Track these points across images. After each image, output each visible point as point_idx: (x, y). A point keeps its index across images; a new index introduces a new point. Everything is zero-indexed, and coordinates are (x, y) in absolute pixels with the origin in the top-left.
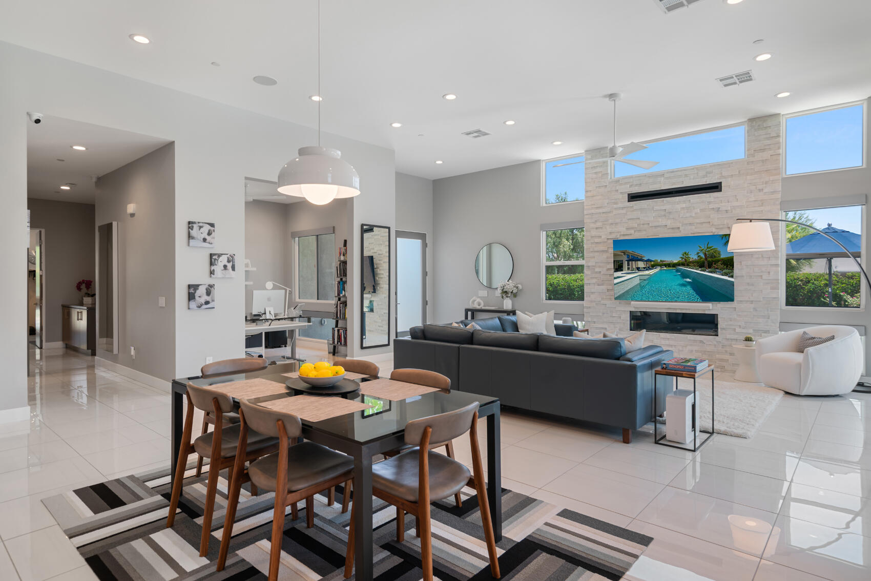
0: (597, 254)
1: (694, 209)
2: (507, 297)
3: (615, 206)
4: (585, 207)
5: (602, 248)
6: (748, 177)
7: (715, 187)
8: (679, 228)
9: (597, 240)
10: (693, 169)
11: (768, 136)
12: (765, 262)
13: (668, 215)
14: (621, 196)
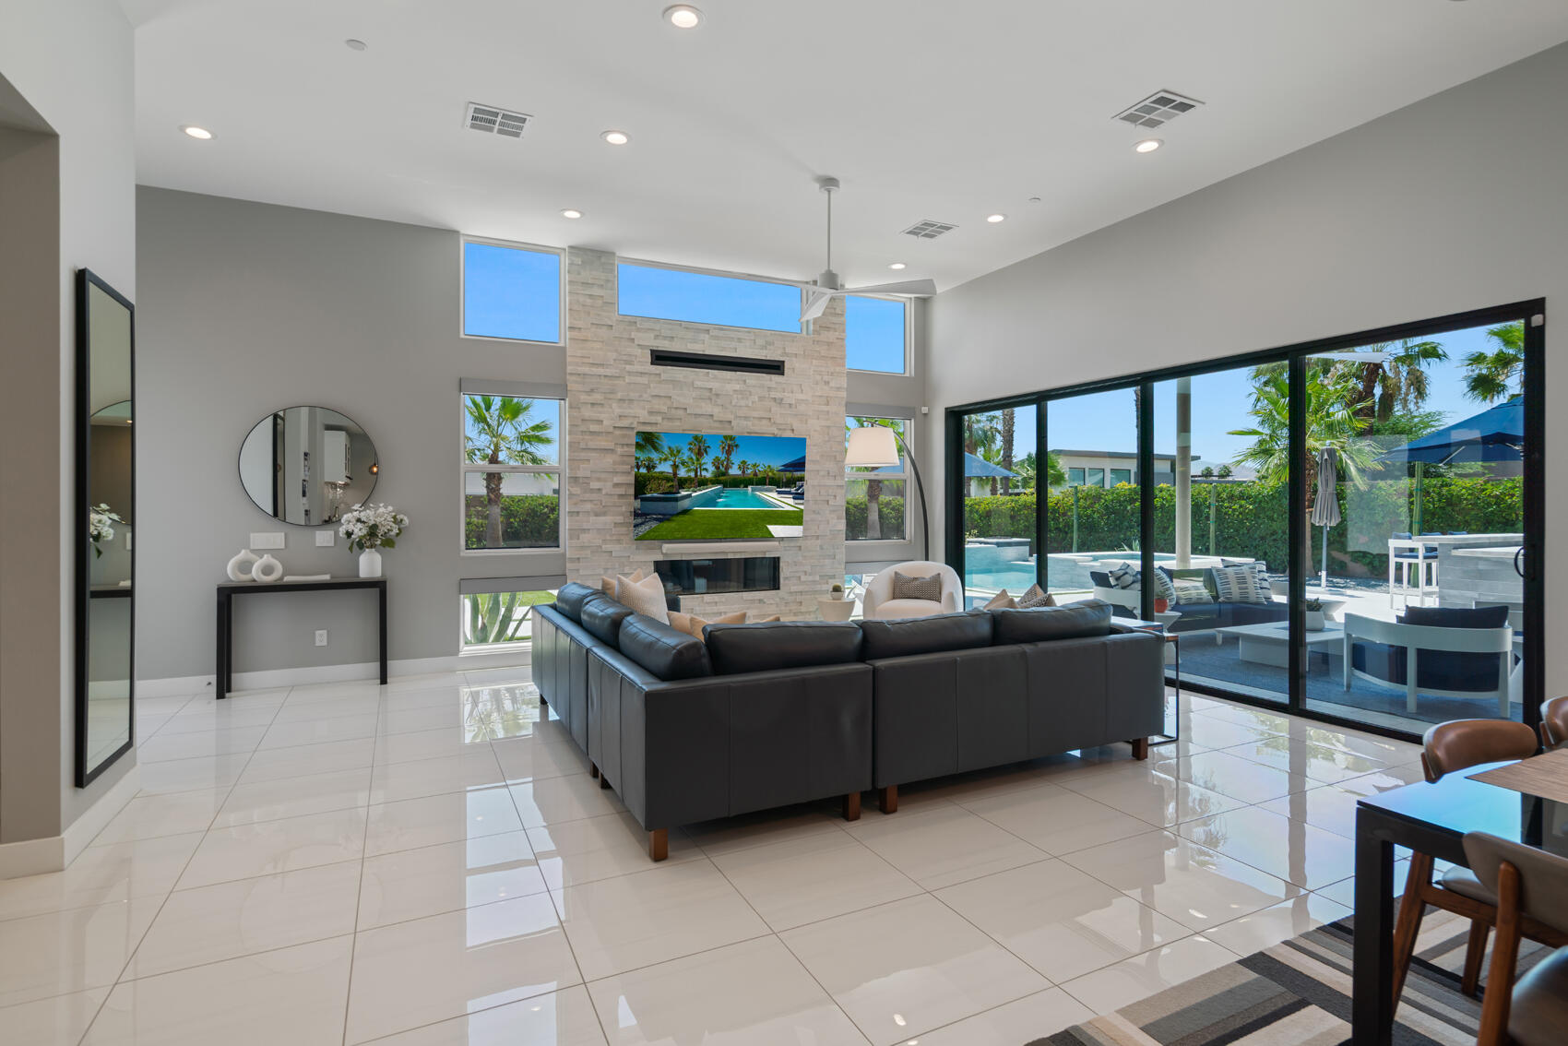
0: (594, 454)
1: (751, 395)
2: (371, 546)
3: (628, 367)
4: (569, 359)
5: (602, 443)
6: (815, 362)
7: (775, 367)
8: (730, 422)
9: (593, 427)
10: (750, 330)
11: (833, 311)
12: (830, 482)
13: (714, 398)
14: (640, 351)
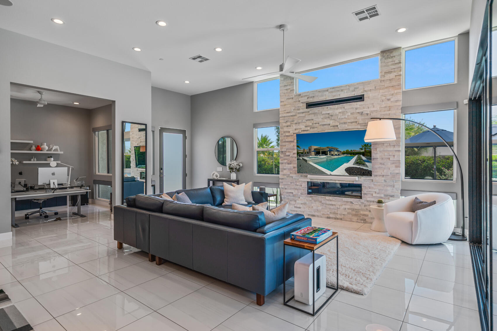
0: (287, 143)
1: (347, 113)
2: (233, 171)
3: (298, 111)
4: (280, 112)
5: (290, 139)
6: (381, 91)
7: (360, 98)
8: (337, 126)
9: (287, 134)
10: (347, 86)
11: (393, 63)
12: (392, 149)
13: (330, 117)
14: (302, 104)
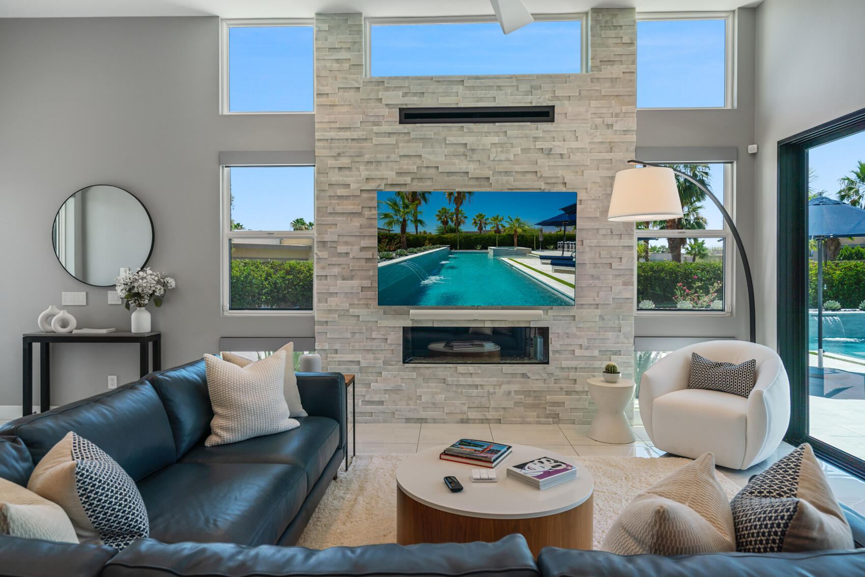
0: (339, 219)
1: (512, 147)
3: (375, 129)
4: (317, 126)
5: (349, 207)
6: (593, 103)
7: (544, 114)
8: (489, 178)
9: (340, 192)
10: (511, 78)
11: (619, 41)
12: (614, 242)
13: (469, 153)
14: (387, 110)
